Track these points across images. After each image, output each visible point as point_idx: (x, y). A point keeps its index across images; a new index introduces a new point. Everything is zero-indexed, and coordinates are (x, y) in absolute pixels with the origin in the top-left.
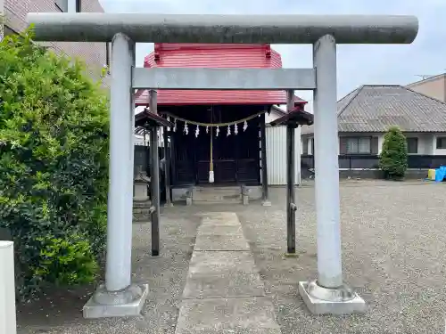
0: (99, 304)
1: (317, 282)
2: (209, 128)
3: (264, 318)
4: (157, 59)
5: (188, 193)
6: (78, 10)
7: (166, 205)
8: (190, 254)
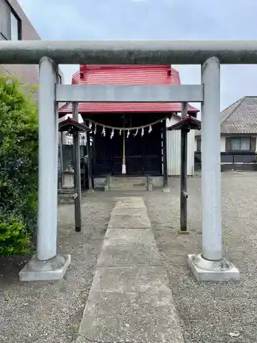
0: (32, 270)
1: (202, 256)
2: (122, 131)
3: (160, 282)
4: (82, 76)
5: (106, 181)
6: (20, 38)
7: (89, 192)
8: (105, 230)
